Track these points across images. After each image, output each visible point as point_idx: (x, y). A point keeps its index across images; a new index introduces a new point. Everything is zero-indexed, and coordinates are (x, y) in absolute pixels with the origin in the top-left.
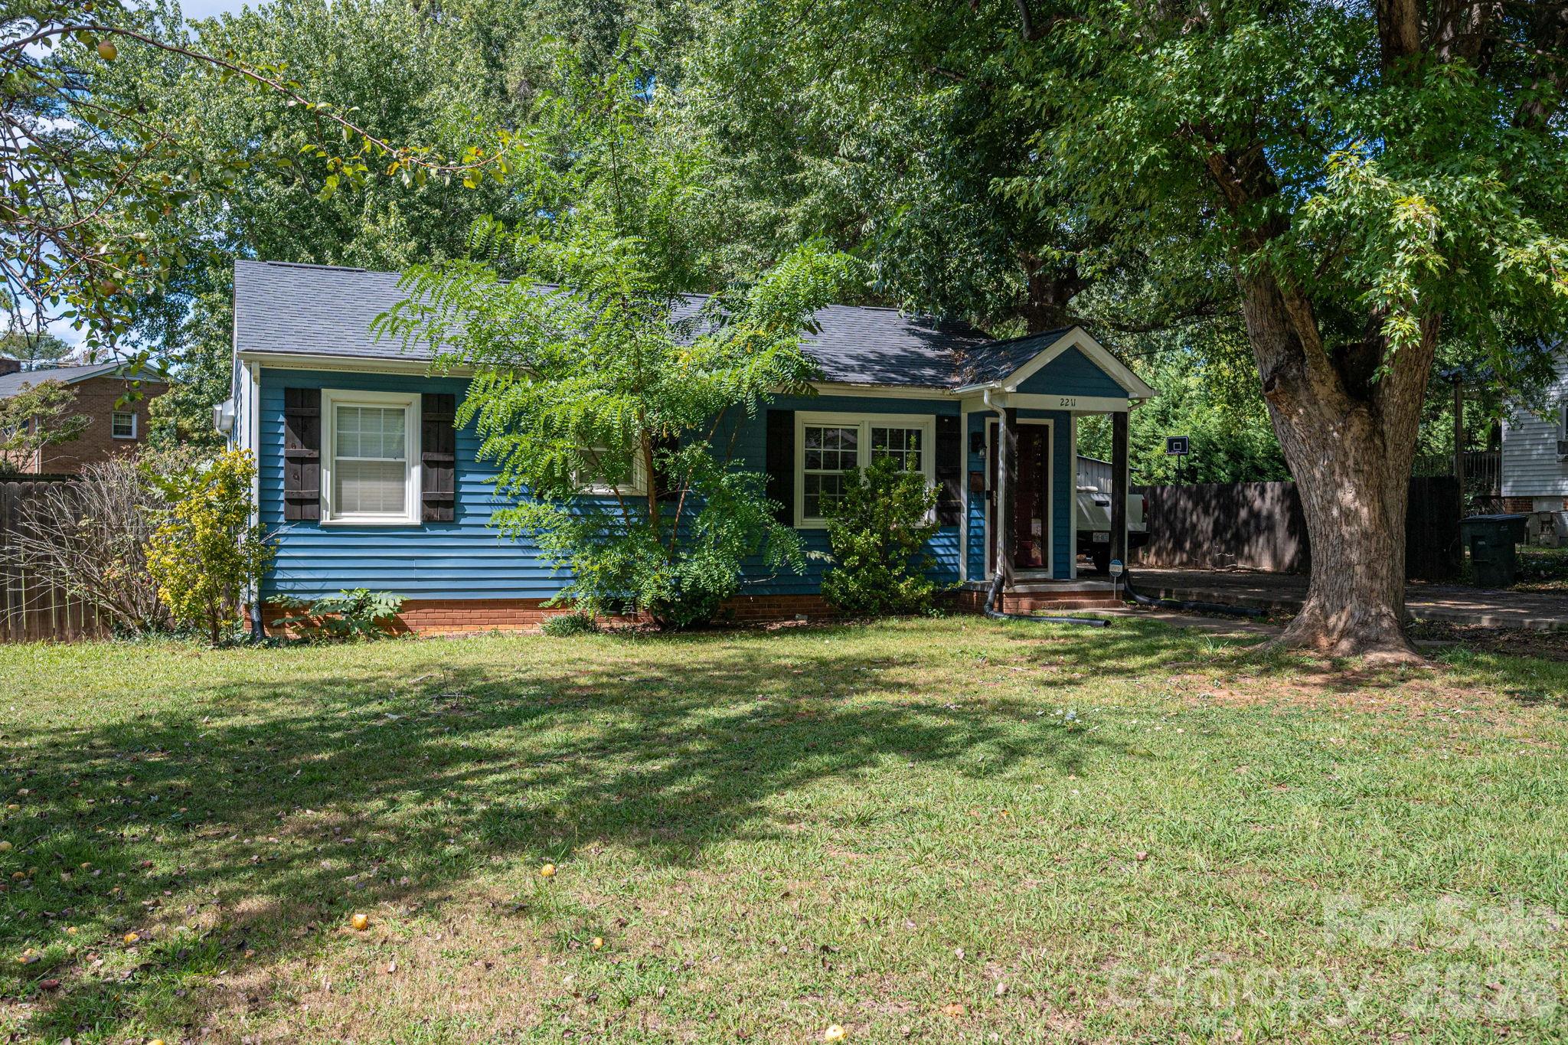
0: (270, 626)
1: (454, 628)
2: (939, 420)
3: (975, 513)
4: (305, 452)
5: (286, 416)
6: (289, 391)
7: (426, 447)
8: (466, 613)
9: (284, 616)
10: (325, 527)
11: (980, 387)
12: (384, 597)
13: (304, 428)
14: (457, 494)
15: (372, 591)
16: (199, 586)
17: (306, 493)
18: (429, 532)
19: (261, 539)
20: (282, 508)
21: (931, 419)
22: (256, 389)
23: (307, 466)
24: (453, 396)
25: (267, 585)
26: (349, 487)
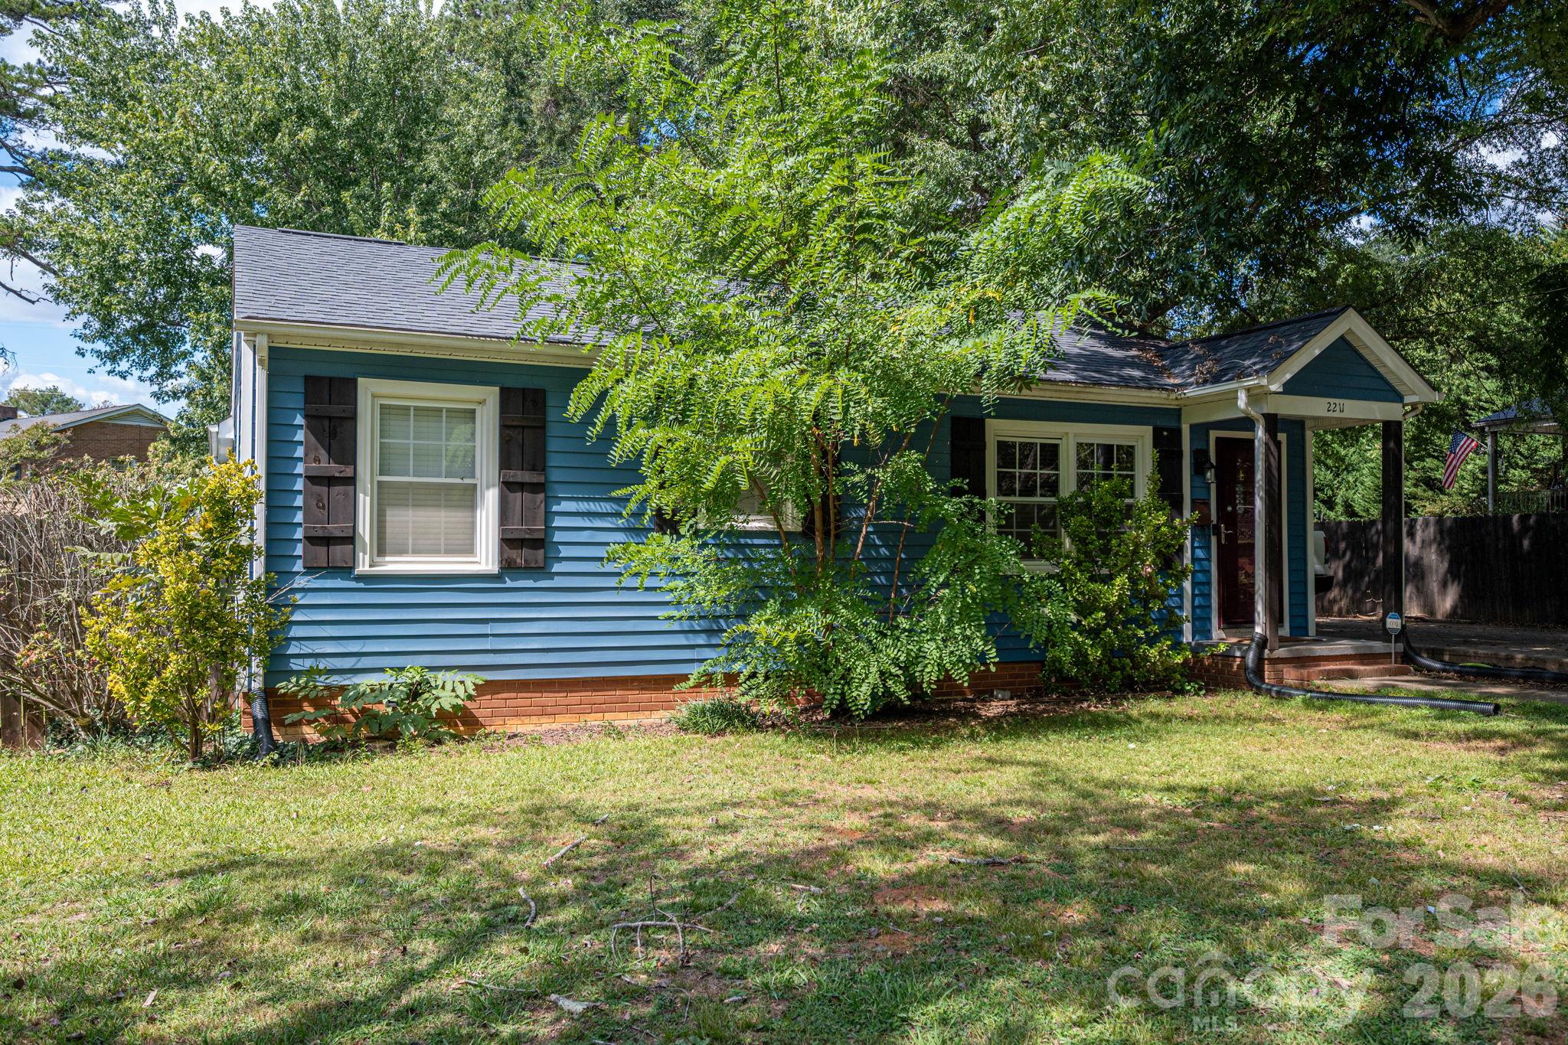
0: (281, 724)
1: (544, 719)
2: (1157, 433)
3: (1200, 553)
4: (334, 469)
5: (306, 417)
6: (310, 381)
7: (505, 463)
8: (560, 698)
9: (301, 709)
10: (361, 578)
11: (1233, 385)
12: (449, 677)
13: (333, 435)
14: (549, 529)
15: (432, 669)
16: (169, 672)
17: (335, 529)
18: (509, 584)
19: (268, 595)
20: (299, 550)
21: (1147, 431)
22: (262, 376)
23: (336, 490)
24: (544, 392)
25: (276, 665)
26: (400, 519)
